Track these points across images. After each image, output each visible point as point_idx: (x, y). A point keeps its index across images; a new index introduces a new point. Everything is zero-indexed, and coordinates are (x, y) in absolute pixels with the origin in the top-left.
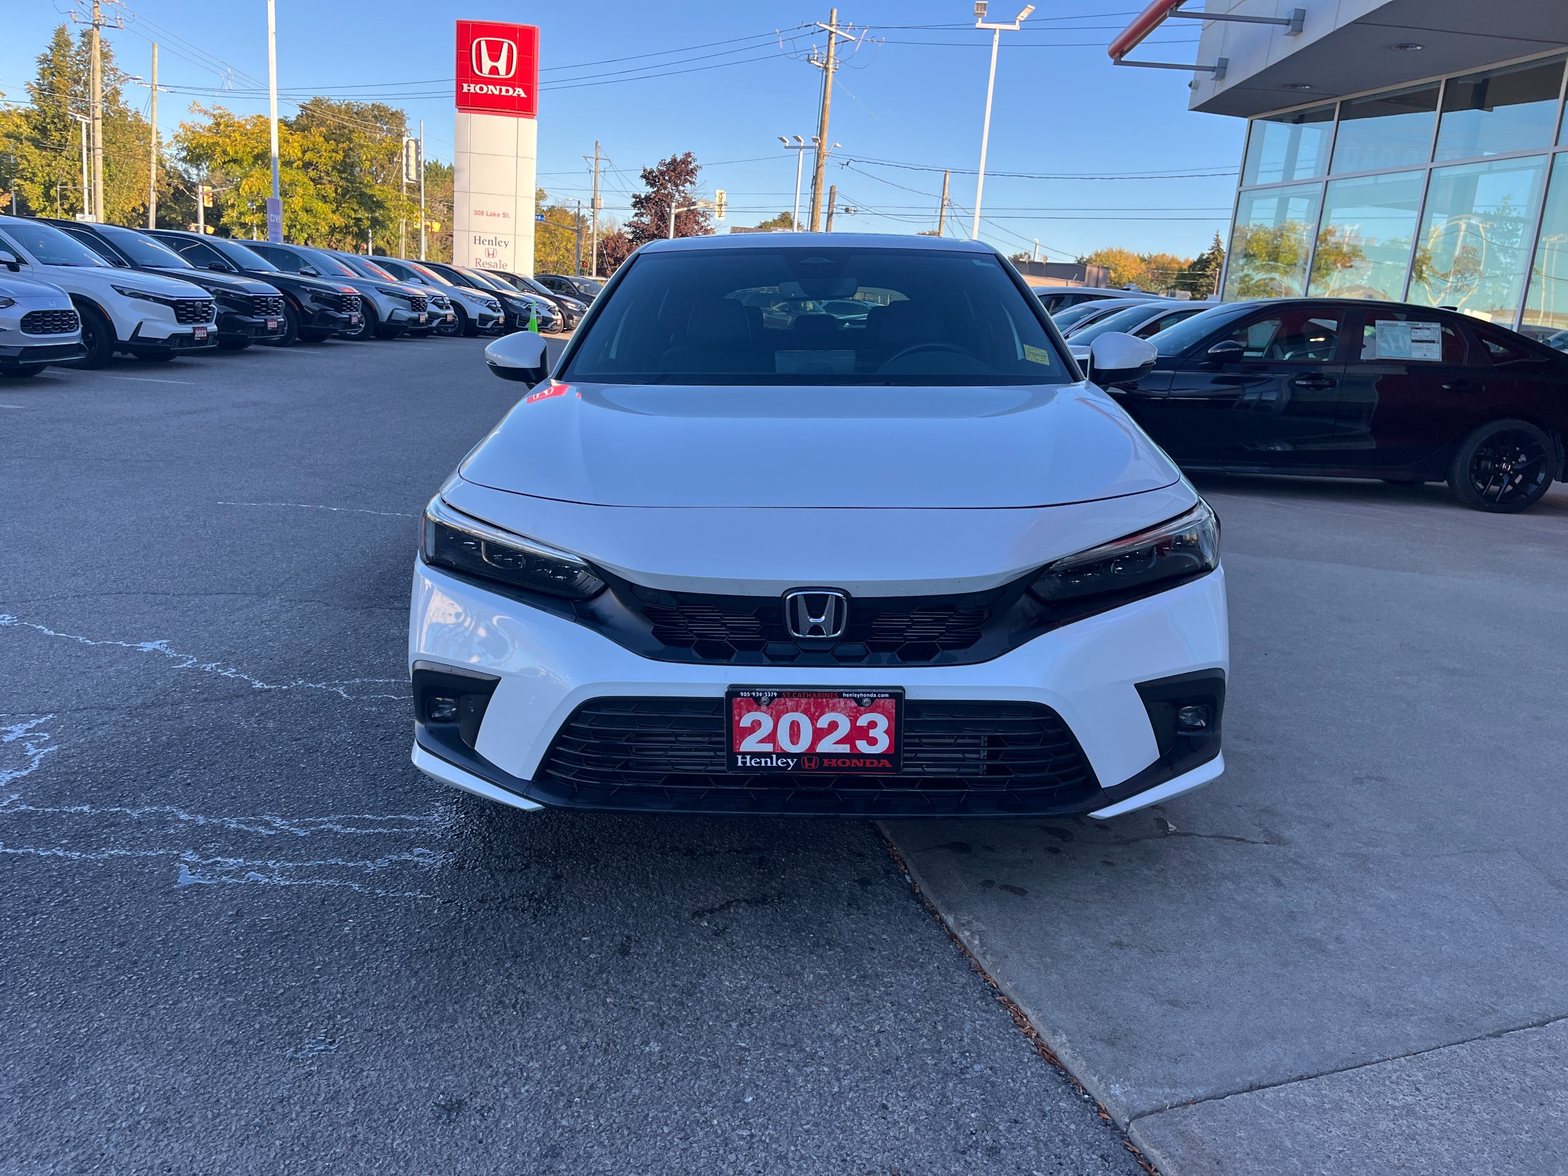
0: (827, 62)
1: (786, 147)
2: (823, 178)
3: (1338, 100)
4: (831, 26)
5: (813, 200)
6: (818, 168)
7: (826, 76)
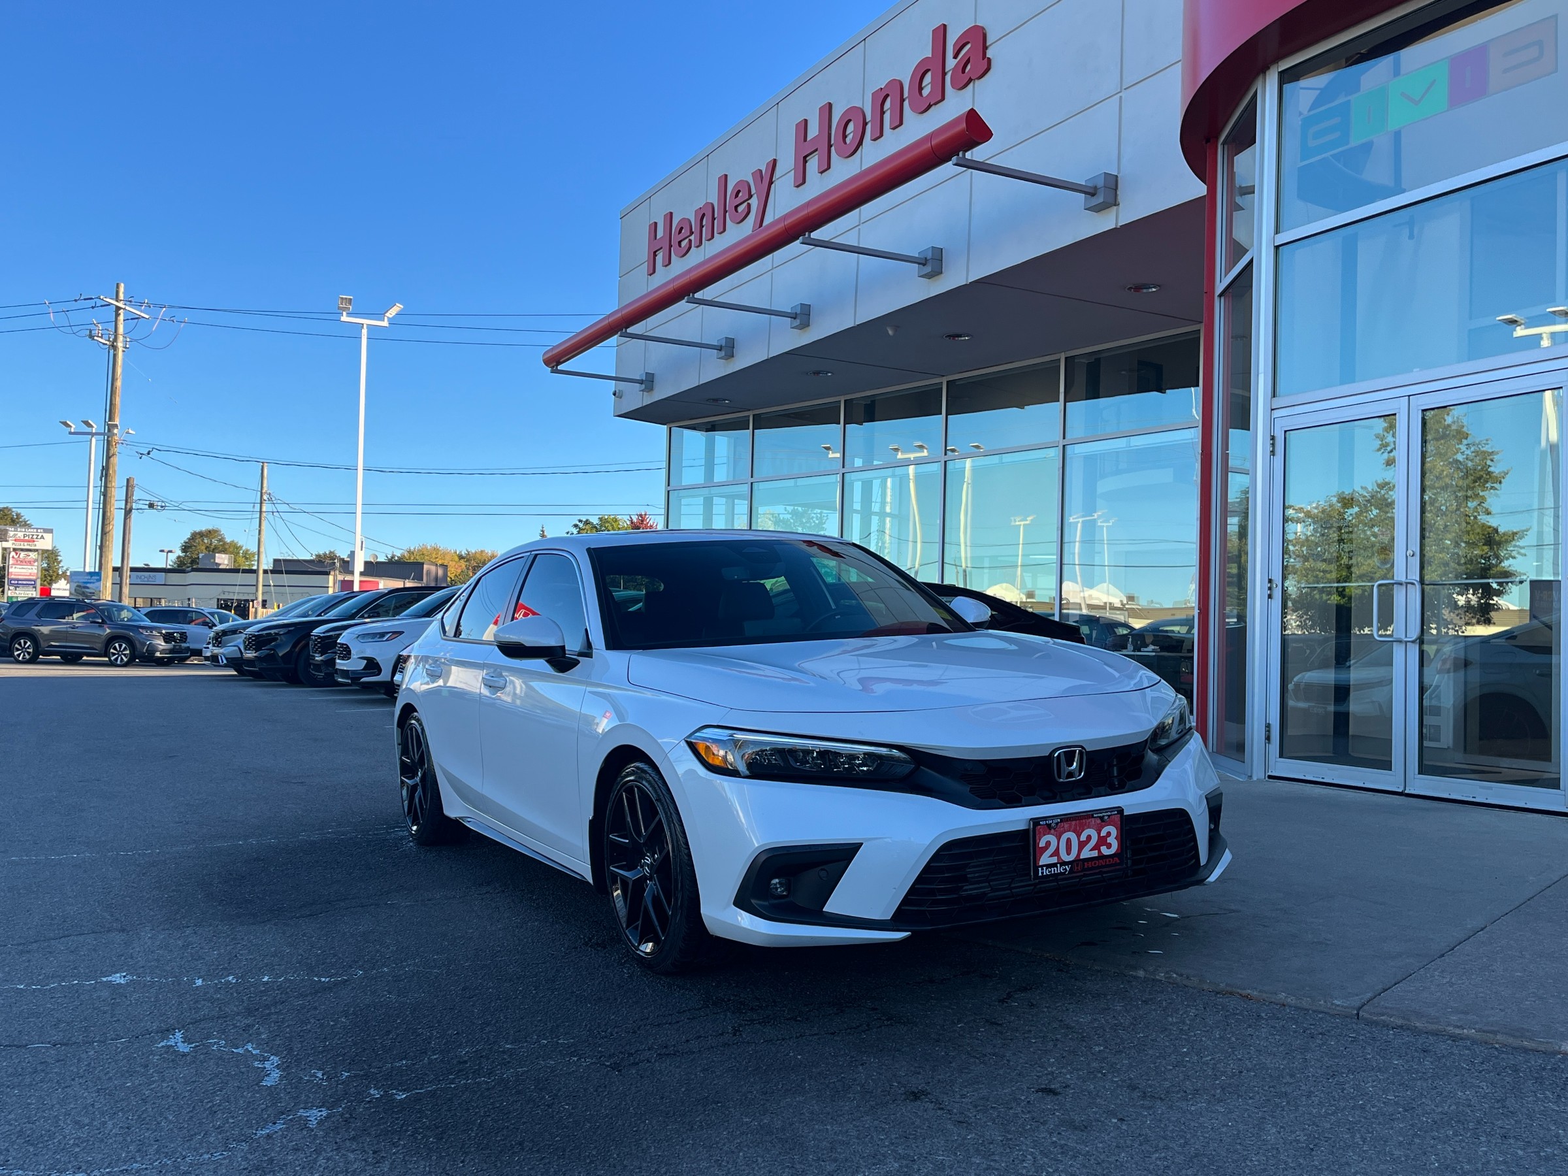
0: (115, 339)
1: (70, 433)
2: (116, 468)
3: (751, 414)
4: (117, 299)
5: (105, 494)
6: (108, 458)
7: (115, 356)
